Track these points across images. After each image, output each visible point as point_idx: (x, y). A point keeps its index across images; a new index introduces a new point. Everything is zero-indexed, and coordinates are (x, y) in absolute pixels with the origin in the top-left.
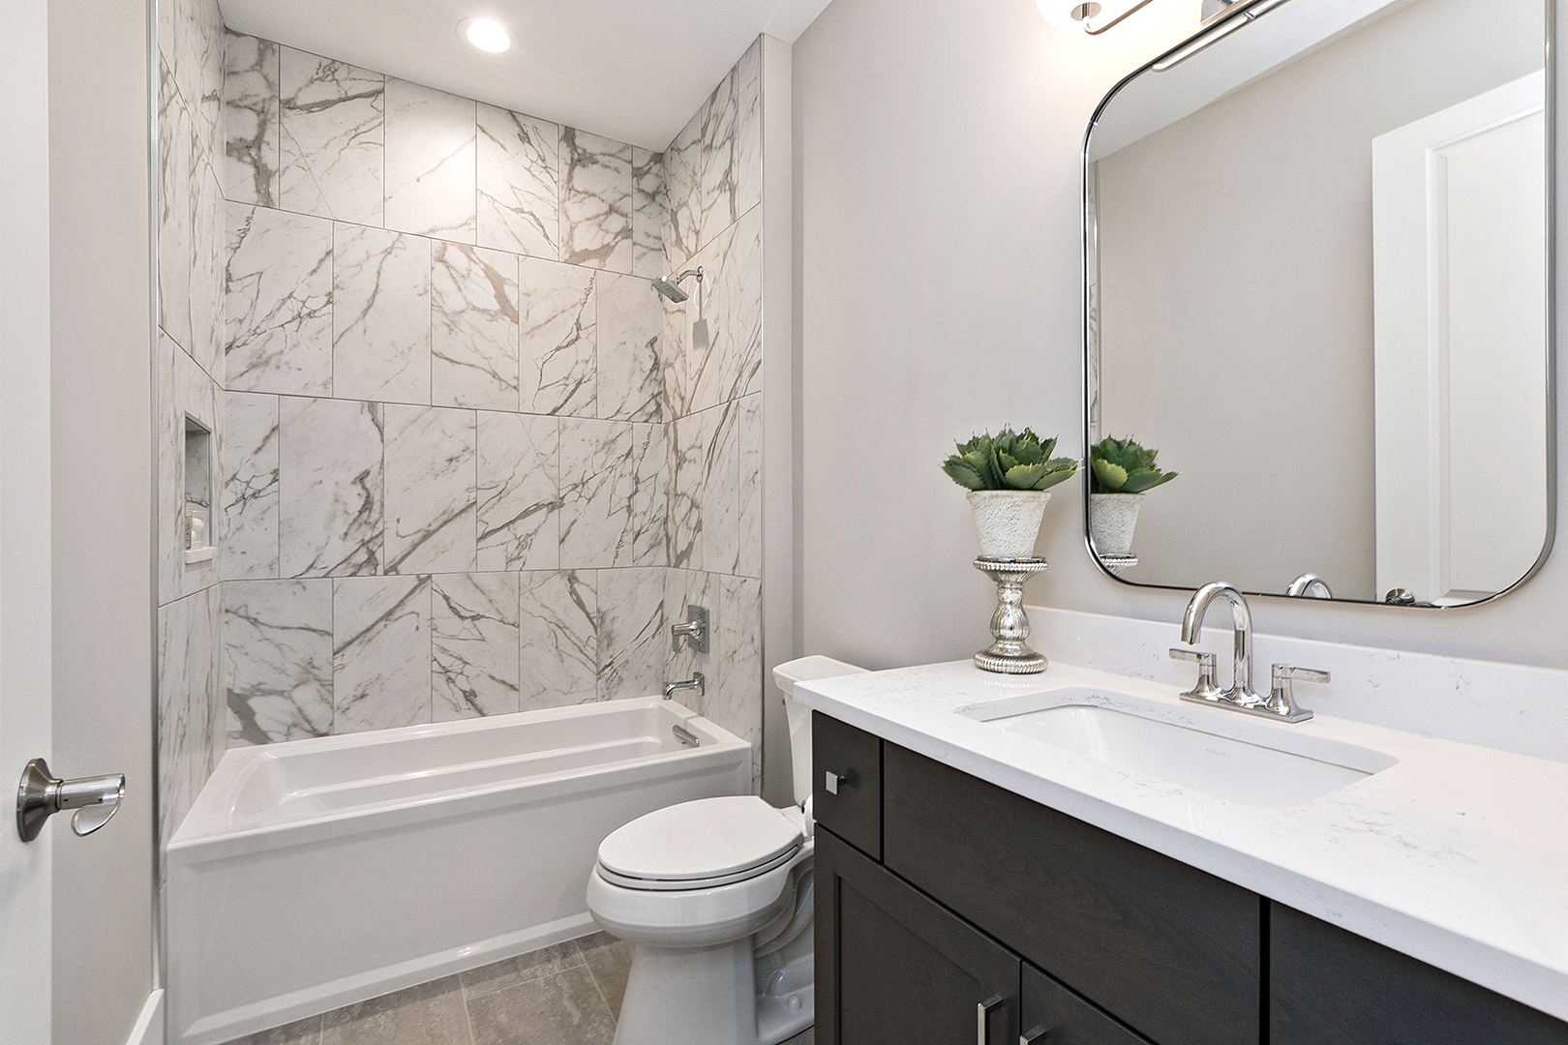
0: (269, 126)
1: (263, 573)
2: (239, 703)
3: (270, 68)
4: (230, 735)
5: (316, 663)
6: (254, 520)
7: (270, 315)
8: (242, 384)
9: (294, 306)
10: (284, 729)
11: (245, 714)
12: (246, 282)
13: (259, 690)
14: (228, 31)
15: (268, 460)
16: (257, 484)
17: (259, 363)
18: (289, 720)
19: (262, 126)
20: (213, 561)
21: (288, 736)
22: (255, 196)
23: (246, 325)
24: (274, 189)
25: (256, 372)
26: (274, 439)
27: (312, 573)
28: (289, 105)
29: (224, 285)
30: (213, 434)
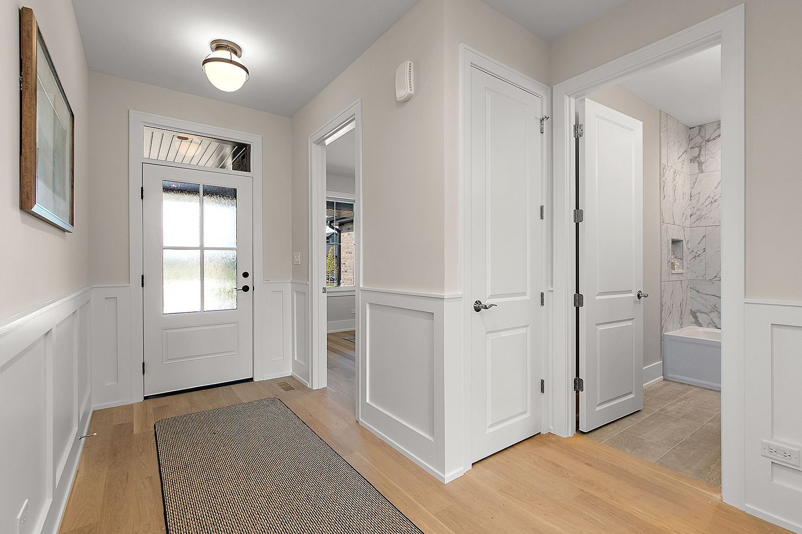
0: (702, 149)
1: (701, 278)
2: (694, 314)
3: (702, 133)
4: (691, 322)
5: (717, 306)
6: (698, 263)
7: (703, 204)
8: (694, 225)
9: (710, 200)
10: (707, 324)
11: (696, 318)
12: (695, 196)
13: (699, 311)
14: (690, 128)
15: (702, 246)
16: (699, 253)
17: (700, 218)
18: (708, 322)
19: (700, 151)
20: (684, 274)
21: (708, 327)
22: (698, 171)
23: (696, 208)
24: (703, 167)
25: (698, 221)
26: (704, 239)
27: (715, 279)
28: (708, 141)
29: (689, 199)
30: (684, 241)
